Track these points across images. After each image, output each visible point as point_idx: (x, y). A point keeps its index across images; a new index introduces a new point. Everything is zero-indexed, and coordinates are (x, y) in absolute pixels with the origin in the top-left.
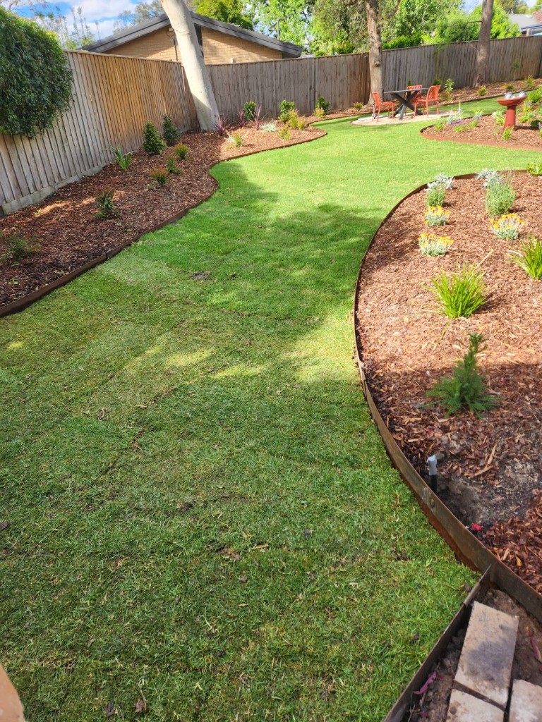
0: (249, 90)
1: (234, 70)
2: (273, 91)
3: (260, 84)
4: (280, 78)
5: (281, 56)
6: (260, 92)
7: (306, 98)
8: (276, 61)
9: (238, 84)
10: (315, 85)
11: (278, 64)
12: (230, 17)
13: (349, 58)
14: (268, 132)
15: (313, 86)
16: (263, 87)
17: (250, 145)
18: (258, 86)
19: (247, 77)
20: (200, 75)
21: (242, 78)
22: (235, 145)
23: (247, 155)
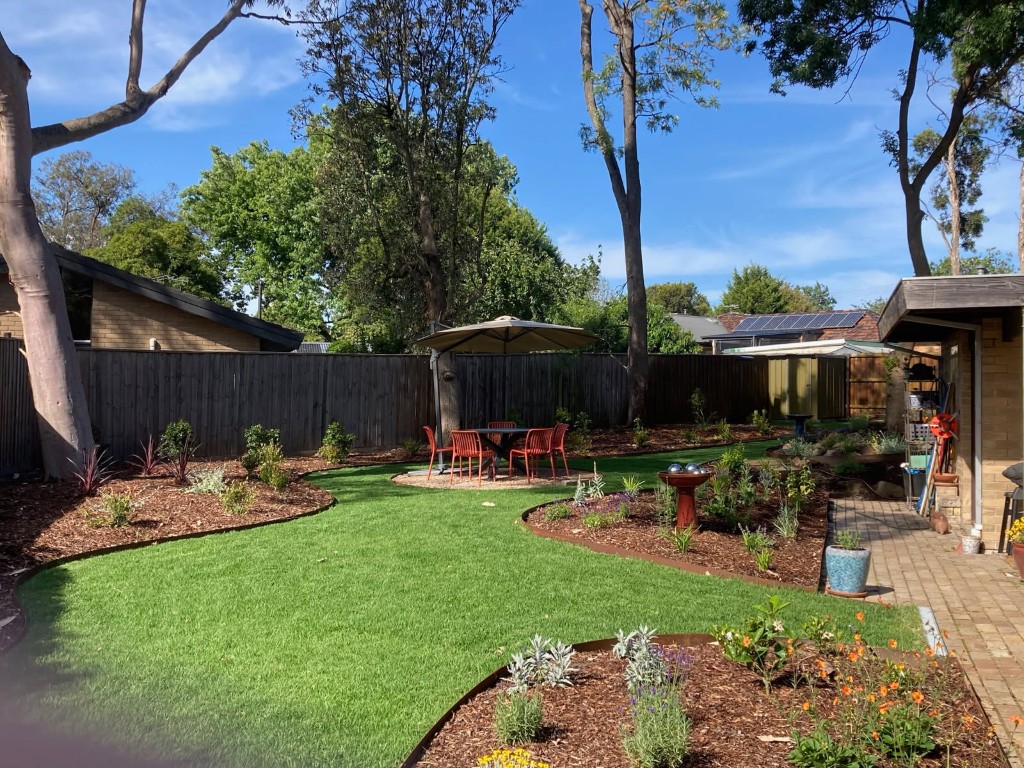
0: (180, 400)
1: (151, 362)
2: (232, 405)
3: (205, 390)
4: (252, 383)
5: (258, 344)
6: (205, 406)
7: (306, 423)
8: (244, 354)
9: (157, 388)
10: (324, 402)
11: (247, 360)
12: (174, 264)
13: (396, 360)
14: (200, 493)
15: (321, 402)
16: (211, 397)
17: (146, 524)
18: (200, 395)
19: (178, 377)
20: (61, 371)
21: (167, 378)
22: (110, 520)
23: (133, 546)
